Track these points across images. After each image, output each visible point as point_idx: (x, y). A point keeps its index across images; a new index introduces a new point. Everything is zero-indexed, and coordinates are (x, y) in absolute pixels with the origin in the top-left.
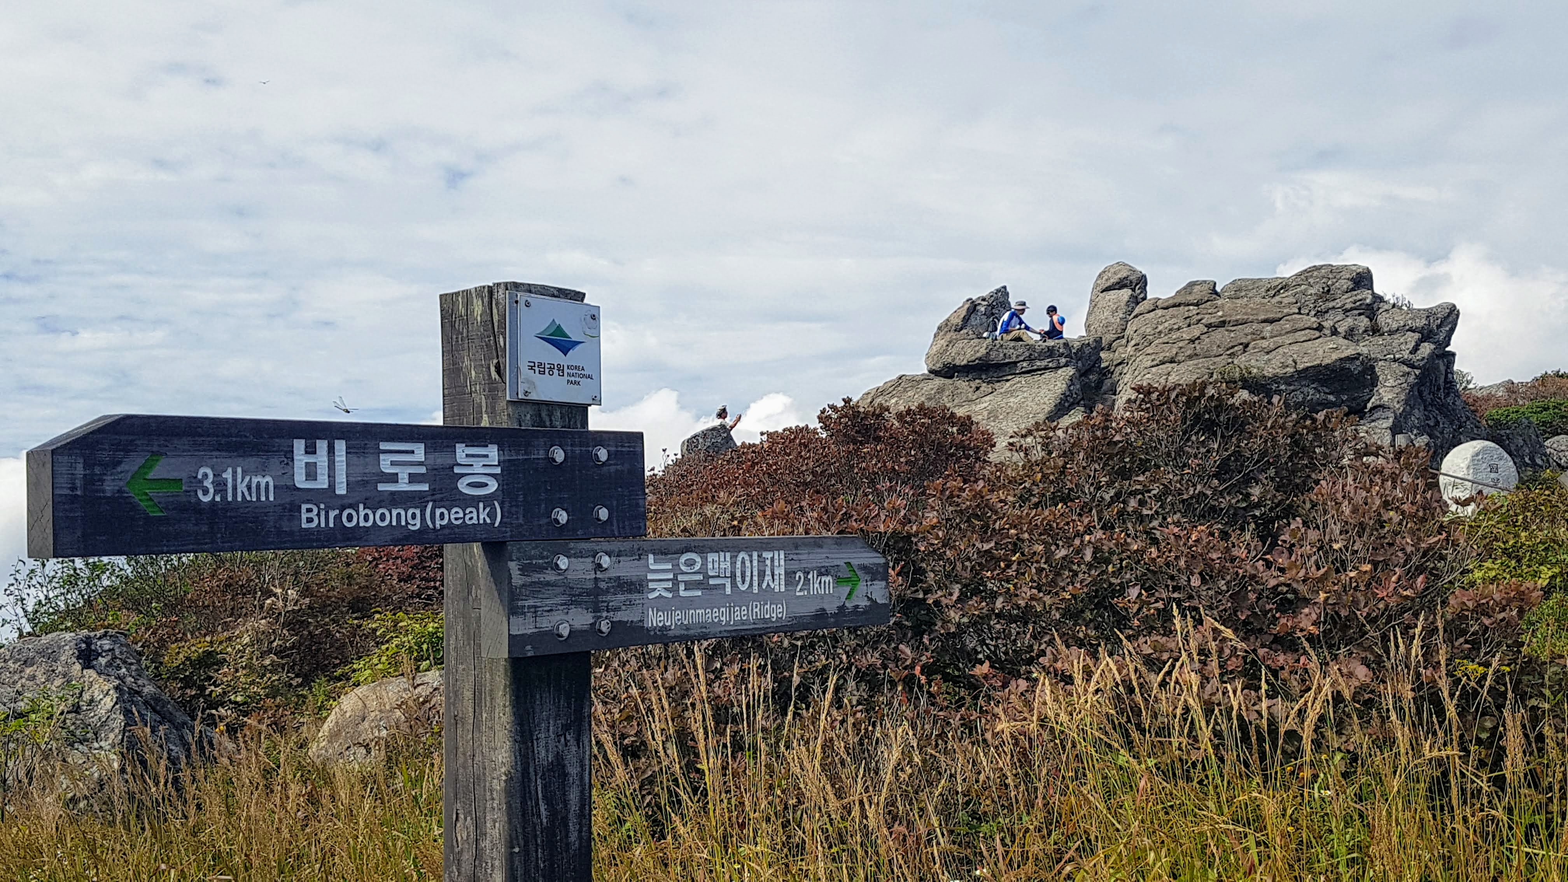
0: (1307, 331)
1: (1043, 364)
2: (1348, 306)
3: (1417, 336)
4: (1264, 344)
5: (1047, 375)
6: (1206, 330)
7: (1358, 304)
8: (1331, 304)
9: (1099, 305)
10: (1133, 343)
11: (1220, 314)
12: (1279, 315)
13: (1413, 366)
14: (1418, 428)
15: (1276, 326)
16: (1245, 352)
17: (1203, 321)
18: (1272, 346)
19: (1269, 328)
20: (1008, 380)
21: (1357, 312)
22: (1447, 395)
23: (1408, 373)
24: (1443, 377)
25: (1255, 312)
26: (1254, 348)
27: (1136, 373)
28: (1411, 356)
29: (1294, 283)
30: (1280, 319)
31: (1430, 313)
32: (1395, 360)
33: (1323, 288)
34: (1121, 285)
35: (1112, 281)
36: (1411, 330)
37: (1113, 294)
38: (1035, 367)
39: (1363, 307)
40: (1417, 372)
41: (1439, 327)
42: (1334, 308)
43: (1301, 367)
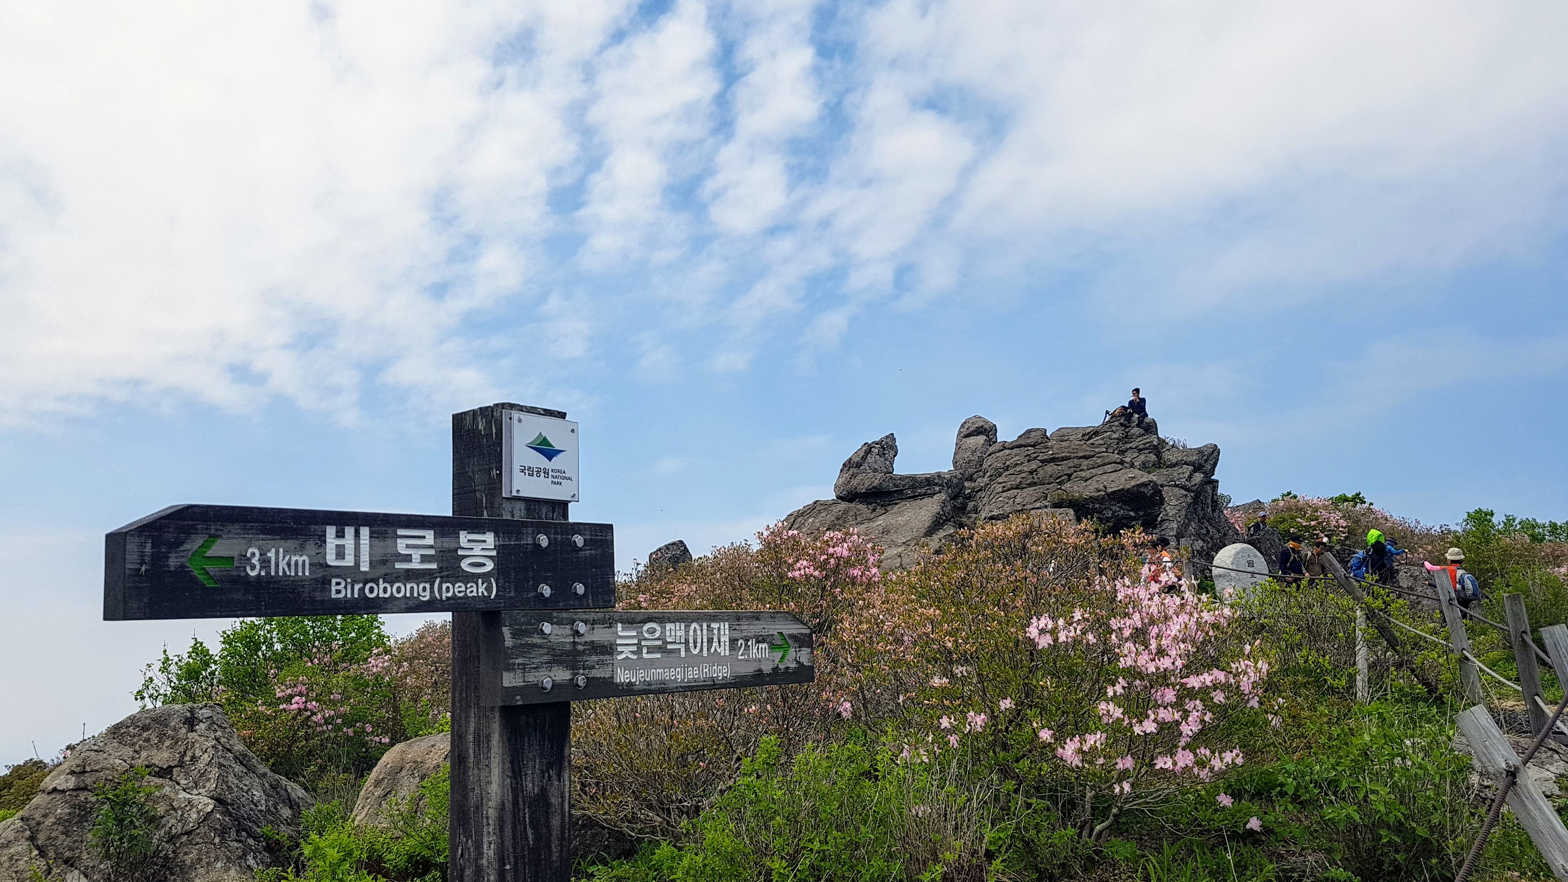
0: (1113, 465)
1: (923, 490)
2: (1141, 447)
3: (1191, 468)
4: (1083, 474)
5: (927, 500)
6: (1041, 464)
7: (1147, 445)
8: (1129, 446)
9: (963, 447)
10: (988, 474)
11: (1050, 452)
12: (1093, 453)
13: (1188, 490)
14: (1194, 535)
15: (1090, 462)
16: (1069, 480)
17: (1038, 458)
18: (1088, 476)
19: (1085, 463)
20: (896, 504)
21: (1147, 451)
22: (1213, 511)
23: (1186, 495)
24: (1210, 498)
25: (1075, 451)
26: (1076, 478)
27: (992, 497)
28: (1187, 483)
29: (1102, 430)
30: (1093, 456)
31: (1200, 451)
32: (1176, 486)
33: (1123, 434)
34: (979, 431)
35: (971, 429)
36: (1186, 463)
37: (972, 440)
38: (917, 494)
39: (1152, 447)
40: (1192, 495)
41: (1206, 461)
42: (1131, 448)
43: (1109, 490)
